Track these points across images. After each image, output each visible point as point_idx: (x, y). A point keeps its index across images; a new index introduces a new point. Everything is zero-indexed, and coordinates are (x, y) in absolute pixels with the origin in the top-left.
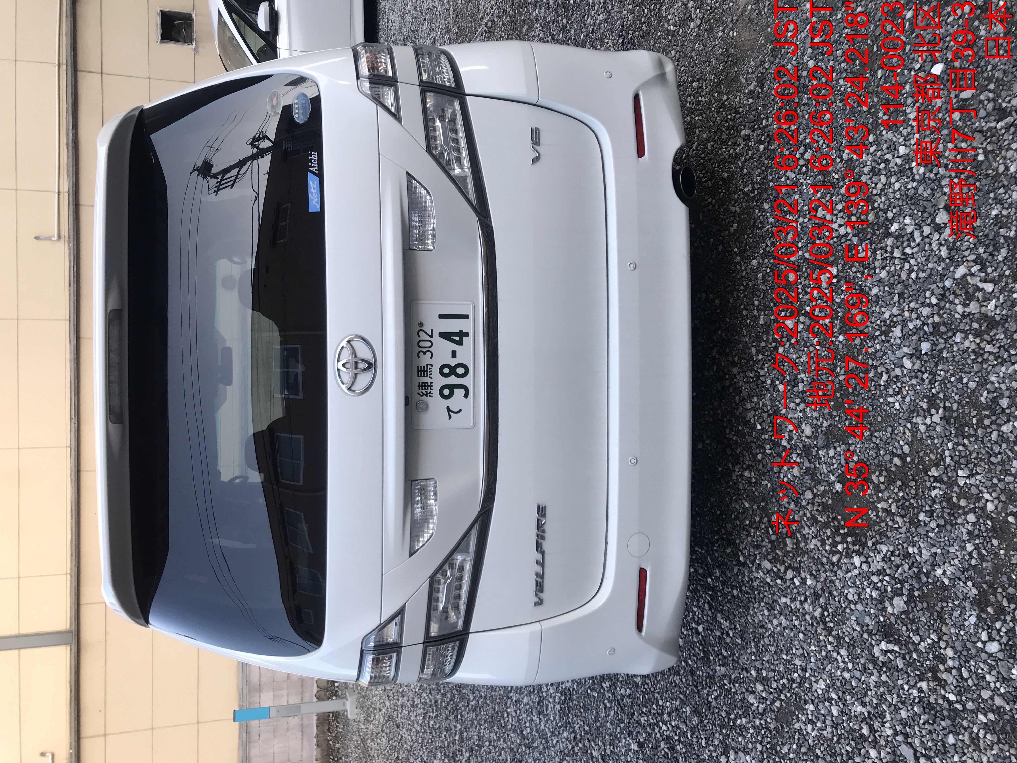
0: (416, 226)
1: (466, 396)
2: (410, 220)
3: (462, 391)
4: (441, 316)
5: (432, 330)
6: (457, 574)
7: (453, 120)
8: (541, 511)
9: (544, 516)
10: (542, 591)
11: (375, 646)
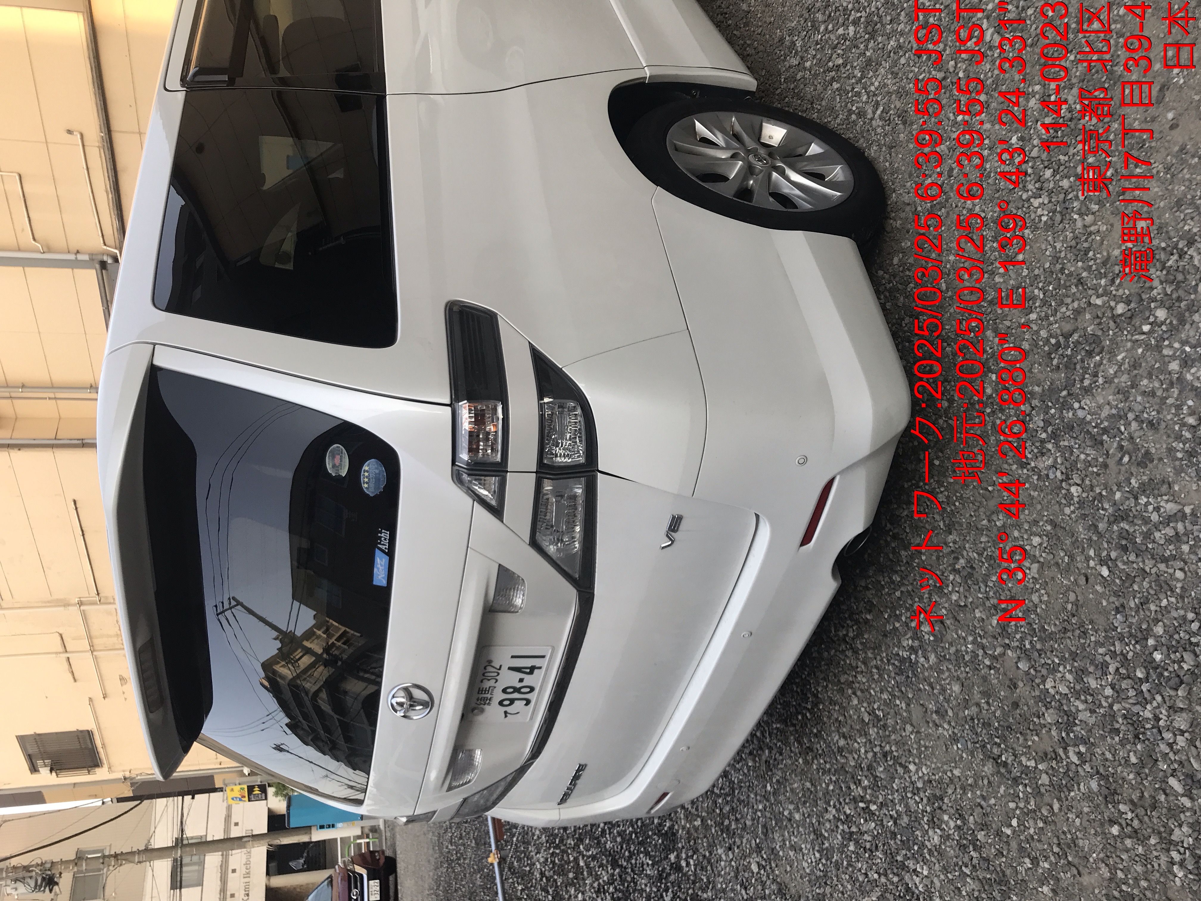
1: (527, 704)
3: (525, 702)
4: (513, 657)
5: (501, 666)
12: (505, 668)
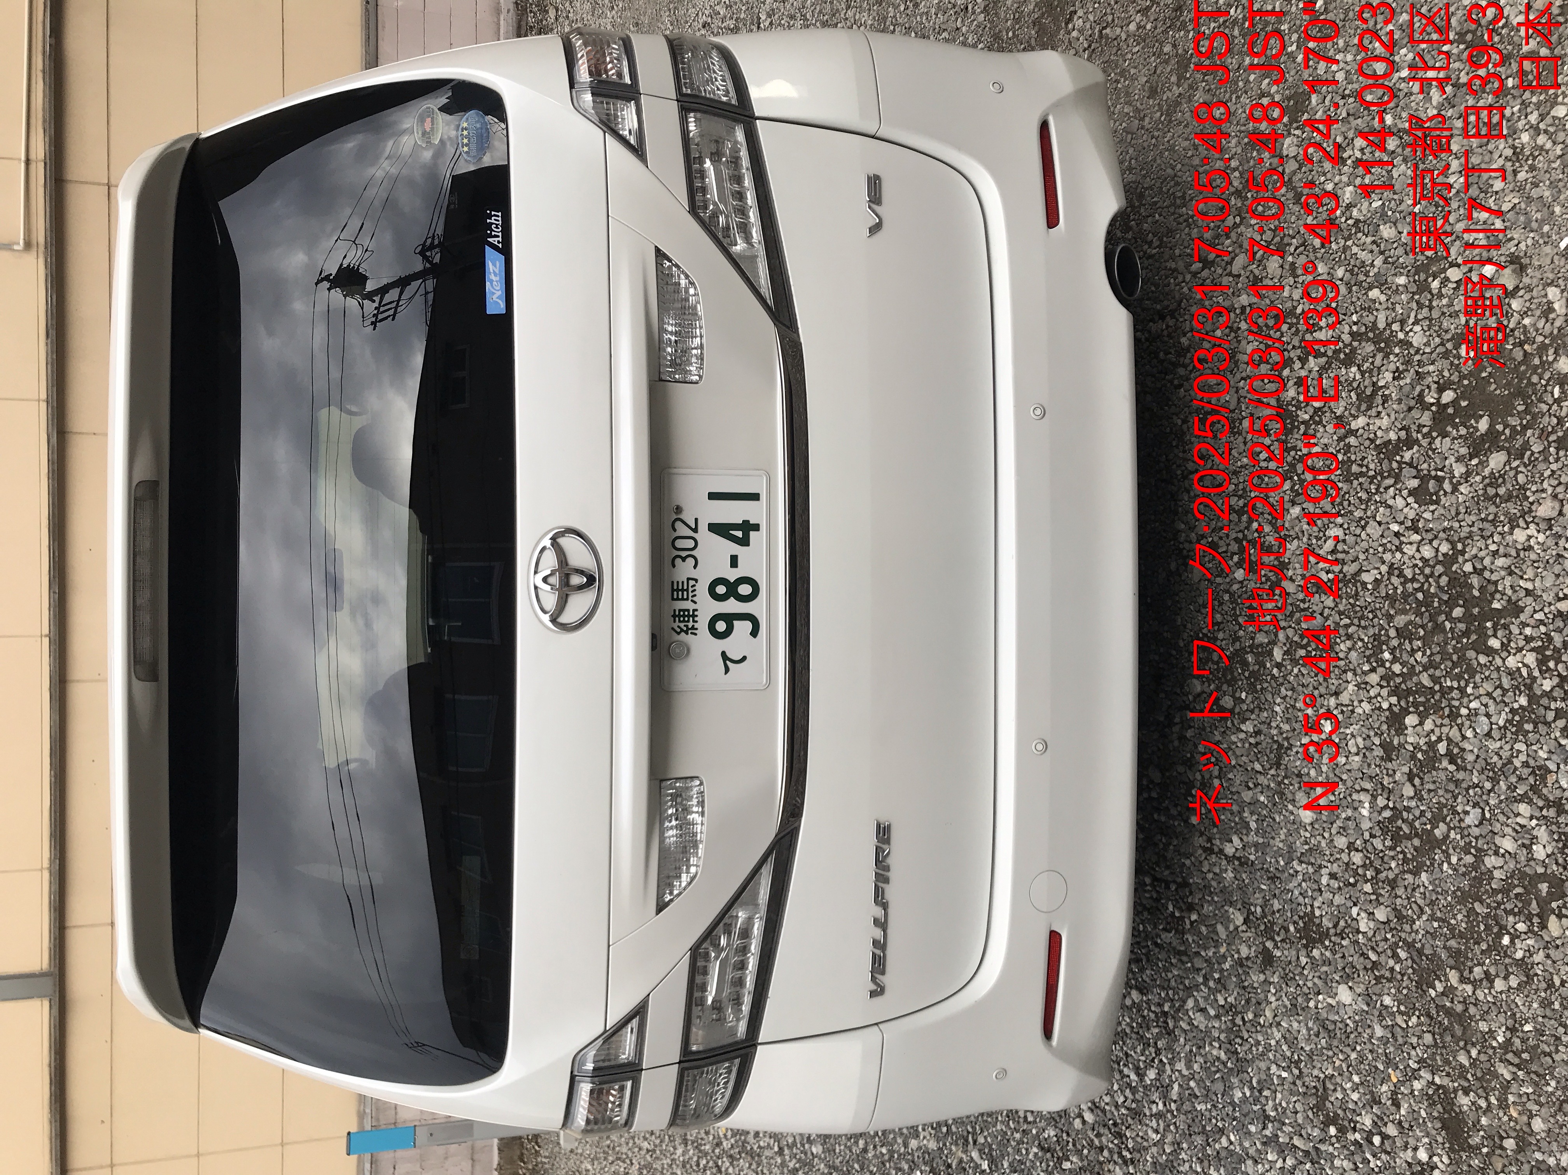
0: (670, 340)
1: (754, 633)
2: (662, 330)
3: (748, 625)
4: (713, 496)
5: (696, 520)
6: (737, 942)
7: (735, 161)
8: (883, 833)
9: (888, 841)
10: (883, 973)
11: (595, 1069)
12: (703, 527)
